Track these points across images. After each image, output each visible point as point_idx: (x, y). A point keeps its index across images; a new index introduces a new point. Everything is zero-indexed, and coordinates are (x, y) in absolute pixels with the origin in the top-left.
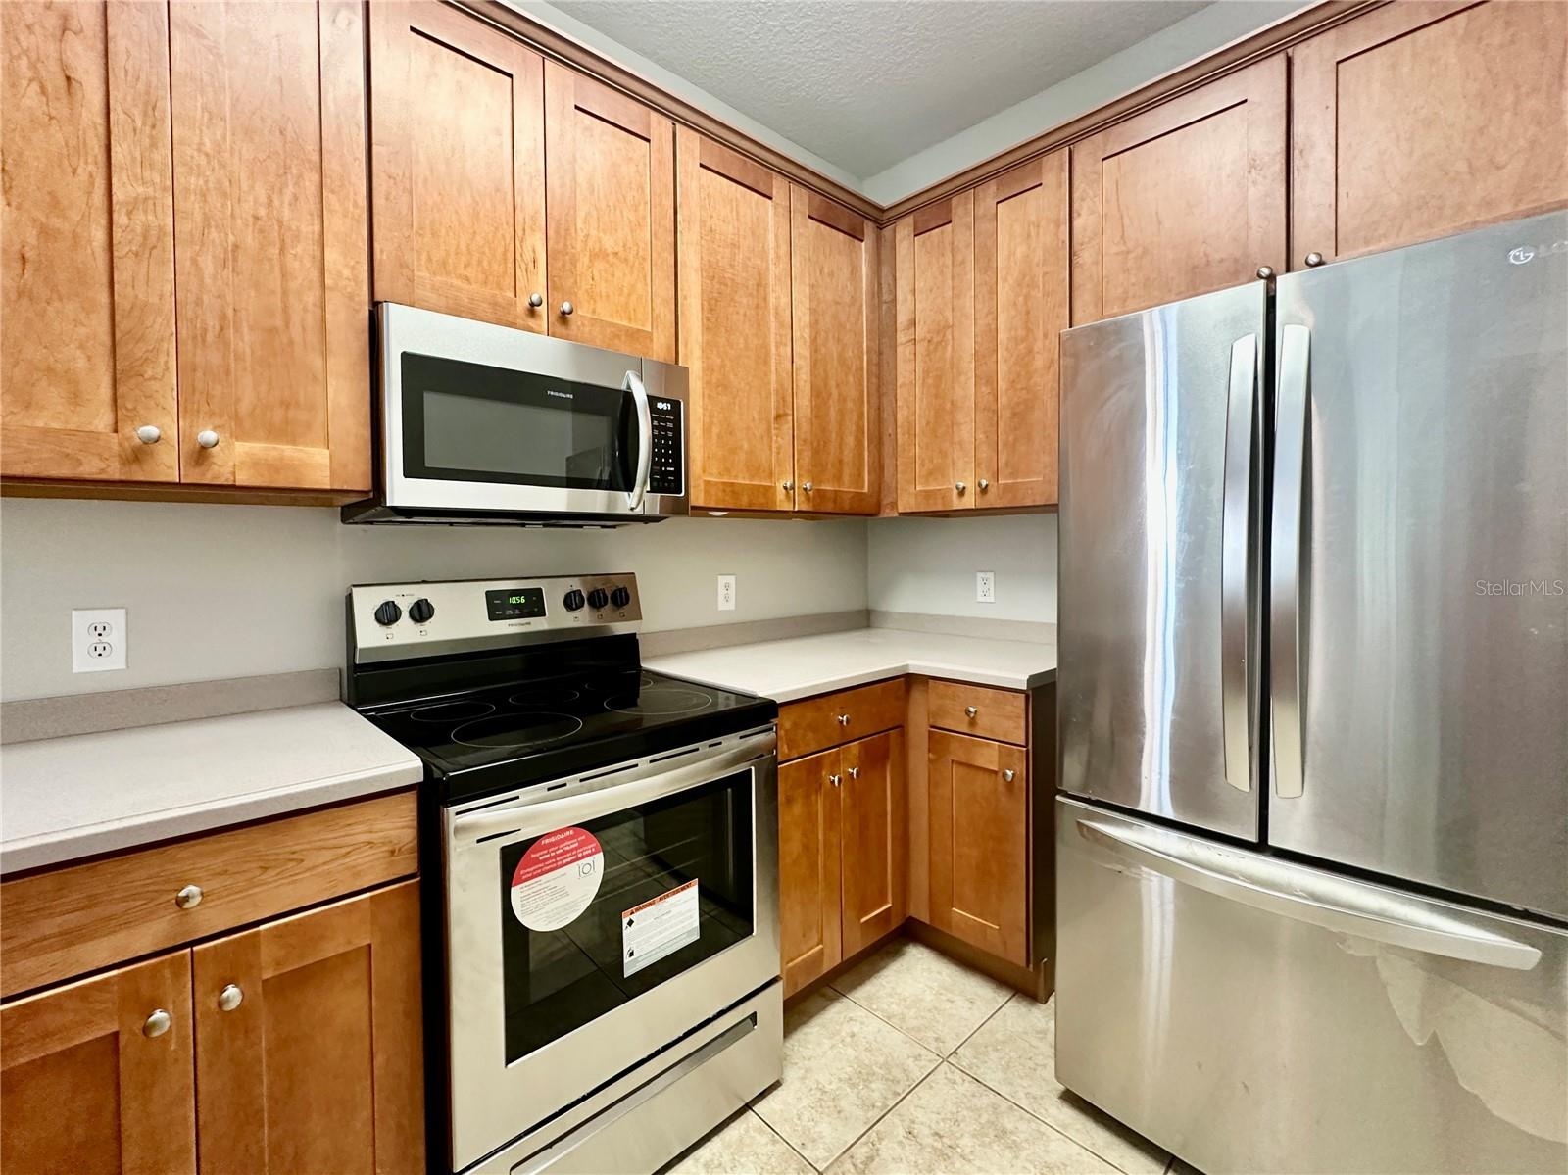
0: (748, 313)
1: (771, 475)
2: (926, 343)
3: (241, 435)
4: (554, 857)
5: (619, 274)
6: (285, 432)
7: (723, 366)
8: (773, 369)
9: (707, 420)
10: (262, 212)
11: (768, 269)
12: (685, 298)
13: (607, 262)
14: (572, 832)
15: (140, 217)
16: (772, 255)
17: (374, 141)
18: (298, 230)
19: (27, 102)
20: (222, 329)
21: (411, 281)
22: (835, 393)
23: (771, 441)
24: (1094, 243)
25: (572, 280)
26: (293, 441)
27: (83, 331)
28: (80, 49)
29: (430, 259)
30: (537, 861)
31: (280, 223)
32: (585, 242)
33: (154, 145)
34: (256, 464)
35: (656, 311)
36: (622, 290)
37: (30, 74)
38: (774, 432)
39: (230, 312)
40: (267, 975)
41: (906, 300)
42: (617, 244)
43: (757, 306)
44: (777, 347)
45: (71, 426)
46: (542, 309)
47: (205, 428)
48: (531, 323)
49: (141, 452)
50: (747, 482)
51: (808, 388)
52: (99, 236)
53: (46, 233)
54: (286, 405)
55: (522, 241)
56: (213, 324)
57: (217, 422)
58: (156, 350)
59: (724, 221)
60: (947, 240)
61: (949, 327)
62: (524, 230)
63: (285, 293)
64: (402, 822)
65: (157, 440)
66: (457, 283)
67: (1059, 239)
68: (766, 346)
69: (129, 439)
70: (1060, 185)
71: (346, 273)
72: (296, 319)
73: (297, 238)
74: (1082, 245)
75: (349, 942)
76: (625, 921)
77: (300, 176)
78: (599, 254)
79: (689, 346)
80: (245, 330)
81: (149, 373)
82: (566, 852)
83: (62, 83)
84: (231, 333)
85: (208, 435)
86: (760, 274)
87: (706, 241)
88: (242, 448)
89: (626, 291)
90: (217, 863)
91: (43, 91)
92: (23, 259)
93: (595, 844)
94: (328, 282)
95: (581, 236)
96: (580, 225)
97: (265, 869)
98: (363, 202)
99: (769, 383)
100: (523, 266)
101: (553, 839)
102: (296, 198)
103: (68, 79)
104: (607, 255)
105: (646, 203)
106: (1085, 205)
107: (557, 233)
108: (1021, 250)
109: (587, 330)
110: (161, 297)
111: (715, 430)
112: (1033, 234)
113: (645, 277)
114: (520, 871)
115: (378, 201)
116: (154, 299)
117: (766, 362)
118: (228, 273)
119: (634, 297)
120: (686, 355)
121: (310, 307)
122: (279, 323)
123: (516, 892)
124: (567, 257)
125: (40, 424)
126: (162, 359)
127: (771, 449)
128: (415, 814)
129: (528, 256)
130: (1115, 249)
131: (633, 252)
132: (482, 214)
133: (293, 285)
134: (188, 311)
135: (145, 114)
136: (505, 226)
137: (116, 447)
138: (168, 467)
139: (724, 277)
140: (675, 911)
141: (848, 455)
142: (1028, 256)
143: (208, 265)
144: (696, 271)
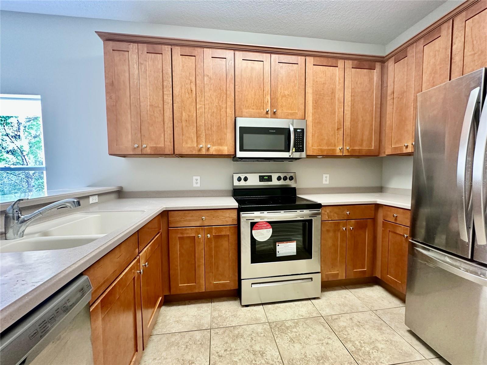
0: (328, 101)
1: (335, 146)
2: (397, 99)
3: (213, 145)
4: (262, 227)
5: (289, 100)
6: (221, 144)
7: (319, 117)
8: (337, 116)
9: (313, 132)
10: (217, 105)
11: (336, 87)
12: (308, 102)
13: (286, 97)
14: (265, 223)
15: (200, 110)
16: (337, 83)
17: (236, 85)
18: (223, 107)
19: (187, 96)
20: (211, 127)
21: (242, 112)
22: (361, 119)
23: (335, 136)
24: (460, 53)
25: (277, 104)
26: (222, 146)
27: (193, 130)
28: (193, 85)
29: (246, 106)
30: (257, 227)
31: (220, 106)
32: (280, 94)
33: (202, 98)
34: (216, 150)
35: (299, 107)
36: (290, 103)
37: (187, 91)
38: (336, 133)
39: (212, 124)
40: (214, 235)
41: (391, 85)
42: (289, 92)
43: (331, 99)
44: (338, 109)
45: (192, 146)
46: (269, 112)
47: (208, 145)
48: (267, 116)
49: (200, 150)
50: (326, 148)
51: (349, 120)
52: (195, 115)
53: (189, 116)
54: (221, 139)
55: (265, 98)
56: (210, 126)
57: (210, 143)
58: (202, 132)
59: (321, 78)
60: (406, 62)
61: (405, 92)
62: (265, 95)
63: (221, 118)
64: (235, 215)
65: (202, 147)
66: (251, 110)
67: (446, 54)
68: (334, 109)
69: (198, 147)
70: (448, 35)
71: (231, 113)
72: (222, 123)
73: (222, 108)
74: (455, 55)
75: (226, 233)
76: (277, 245)
77: (223, 96)
78: (284, 96)
79: (308, 114)
80: (215, 127)
81: (201, 136)
82: (263, 226)
83: (191, 91)
84: (212, 128)
85: (209, 146)
86: (333, 90)
87: (315, 85)
88: (214, 148)
89: (291, 103)
90: (207, 214)
91: (189, 94)
92: (186, 121)
93: (270, 226)
94: (227, 115)
95: (279, 93)
96: (279, 90)
97: (214, 217)
98: (233, 98)
99: (335, 120)
100: (265, 103)
101: (261, 223)
102: (222, 101)
103: (191, 90)
104: (286, 96)
105: (297, 80)
106: (457, 40)
107: (273, 94)
108: (432, 61)
109: (280, 115)
110: (203, 123)
111: (316, 135)
112: (437, 54)
113: (296, 98)
114: (254, 228)
115: (236, 97)
116: (202, 124)
117: (334, 114)
118: (212, 117)
119: (293, 105)
120: (307, 116)
121: (225, 120)
122: (220, 124)
123: (253, 231)
124: (275, 99)
125: (188, 146)
126: (203, 134)
127: (335, 138)
128: (237, 213)
129: (266, 101)
130: (469, 53)
131: (293, 93)
132: (256, 94)
133: (222, 117)
134: (206, 125)
135: (201, 93)
136: (261, 95)
137: (197, 149)
138: (204, 152)
139: (320, 93)
140: (289, 246)
141: (365, 138)
142: (435, 62)
143: (209, 116)
144: (311, 94)
